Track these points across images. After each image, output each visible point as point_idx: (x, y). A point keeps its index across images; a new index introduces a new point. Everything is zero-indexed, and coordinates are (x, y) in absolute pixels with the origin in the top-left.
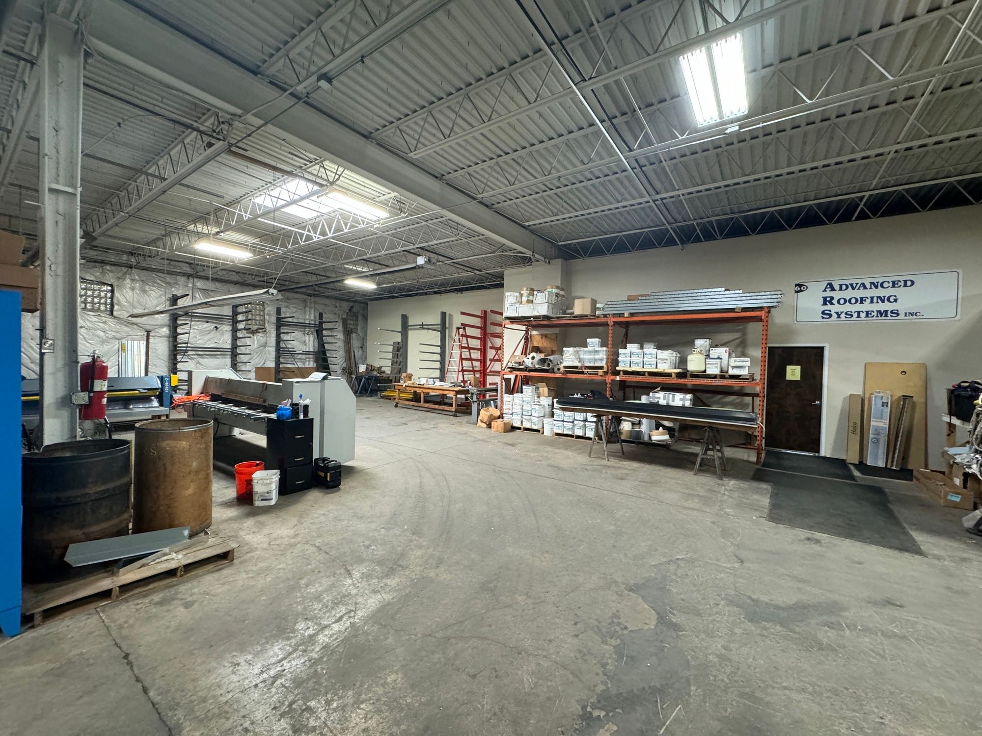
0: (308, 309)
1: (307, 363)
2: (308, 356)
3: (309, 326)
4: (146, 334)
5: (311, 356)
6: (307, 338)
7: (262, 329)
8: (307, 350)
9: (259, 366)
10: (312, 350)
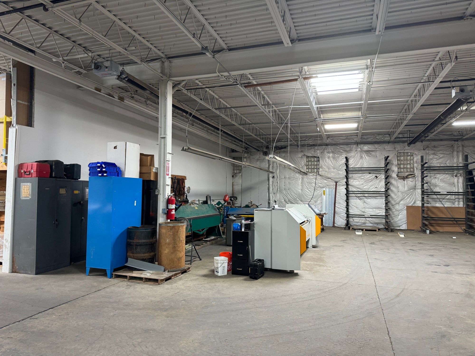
0: (455, 153)
1: (456, 203)
2: (457, 197)
3: (458, 168)
4: (335, 184)
5: (461, 197)
6: (456, 180)
7: (412, 175)
8: (456, 191)
9: (410, 205)
10: (461, 190)
